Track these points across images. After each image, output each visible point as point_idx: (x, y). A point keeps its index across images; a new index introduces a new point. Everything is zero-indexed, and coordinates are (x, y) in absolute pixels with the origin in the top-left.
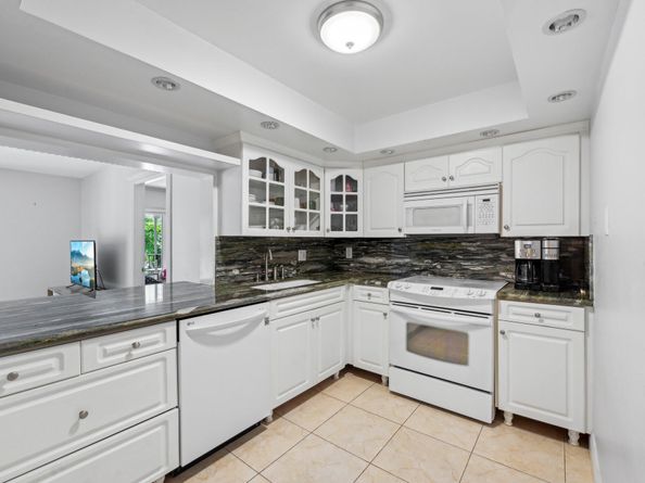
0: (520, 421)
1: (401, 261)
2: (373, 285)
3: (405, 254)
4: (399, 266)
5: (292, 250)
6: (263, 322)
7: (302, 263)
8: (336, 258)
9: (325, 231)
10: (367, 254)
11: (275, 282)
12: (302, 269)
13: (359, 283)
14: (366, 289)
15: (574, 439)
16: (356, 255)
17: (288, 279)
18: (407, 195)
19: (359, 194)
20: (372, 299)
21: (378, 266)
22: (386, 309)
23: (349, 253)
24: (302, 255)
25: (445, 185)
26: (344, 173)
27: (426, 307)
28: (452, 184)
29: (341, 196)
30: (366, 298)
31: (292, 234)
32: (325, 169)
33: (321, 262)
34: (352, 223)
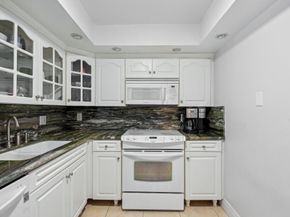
0: (194, 203)
1: (118, 121)
2: (109, 139)
3: (121, 117)
4: (117, 124)
5: (34, 116)
6: (23, 199)
7: (43, 126)
8: (69, 121)
9: (67, 101)
10: (94, 117)
11: (19, 147)
12: (43, 131)
13: (98, 139)
14: (103, 143)
15: (215, 203)
16: (85, 118)
17: (31, 142)
18: (127, 79)
19: (92, 75)
20: (108, 149)
21: (102, 125)
22: (119, 155)
23: (79, 117)
24: (43, 120)
25: (150, 76)
26: (82, 59)
27: (147, 150)
28: (155, 76)
29: (79, 76)
30: (103, 149)
31: (40, 102)
32: (66, 52)
33: (57, 125)
34: (88, 96)
